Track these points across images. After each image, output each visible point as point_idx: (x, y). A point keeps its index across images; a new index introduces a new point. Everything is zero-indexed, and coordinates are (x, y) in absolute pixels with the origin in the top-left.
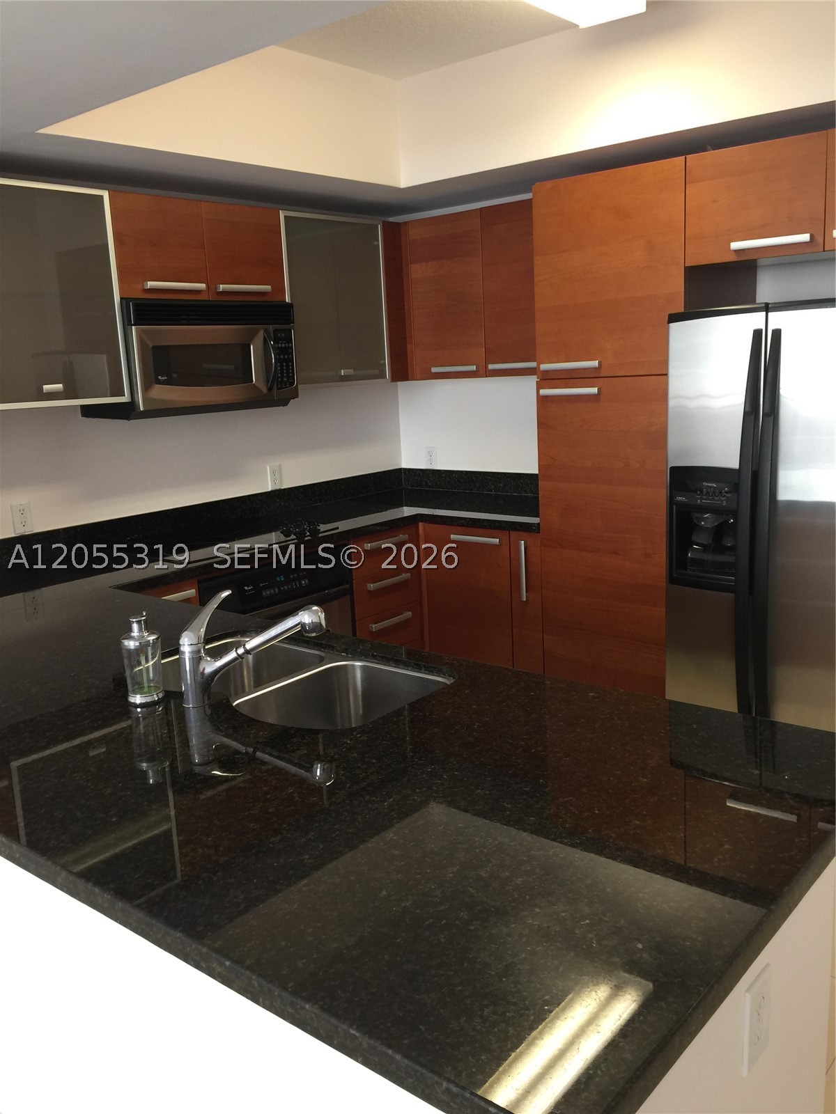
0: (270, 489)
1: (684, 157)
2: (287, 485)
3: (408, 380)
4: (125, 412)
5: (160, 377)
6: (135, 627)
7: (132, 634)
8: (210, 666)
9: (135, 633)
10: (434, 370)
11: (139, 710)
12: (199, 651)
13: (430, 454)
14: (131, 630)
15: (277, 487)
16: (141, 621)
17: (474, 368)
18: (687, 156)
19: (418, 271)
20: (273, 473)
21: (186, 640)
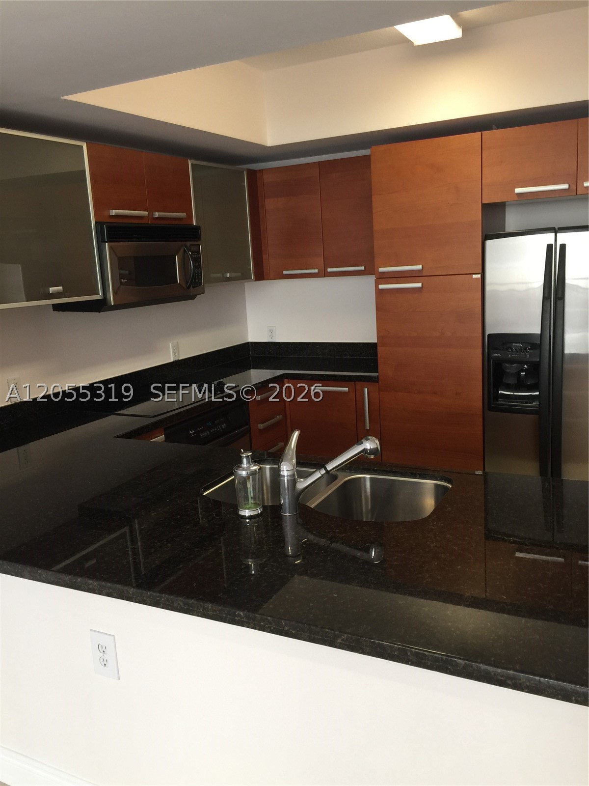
0: (172, 361)
1: (480, 132)
2: (182, 357)
3: (264, 280)
4: (99, 306)
5: (122, 280)
6: (245, 460)
7: (243, 466)
8: (302, 484)
9: (245, 465)
10: (285, 272)
11: (248, 520)
12: (294, 475)
13: (271, 331)
14: (241, 462)
15: (177, 359)
16: (249, 456)
17: (316, 271)
18: (483, 132)
19: (271, 205)
20: (174, 347)
21: (285, 467)
